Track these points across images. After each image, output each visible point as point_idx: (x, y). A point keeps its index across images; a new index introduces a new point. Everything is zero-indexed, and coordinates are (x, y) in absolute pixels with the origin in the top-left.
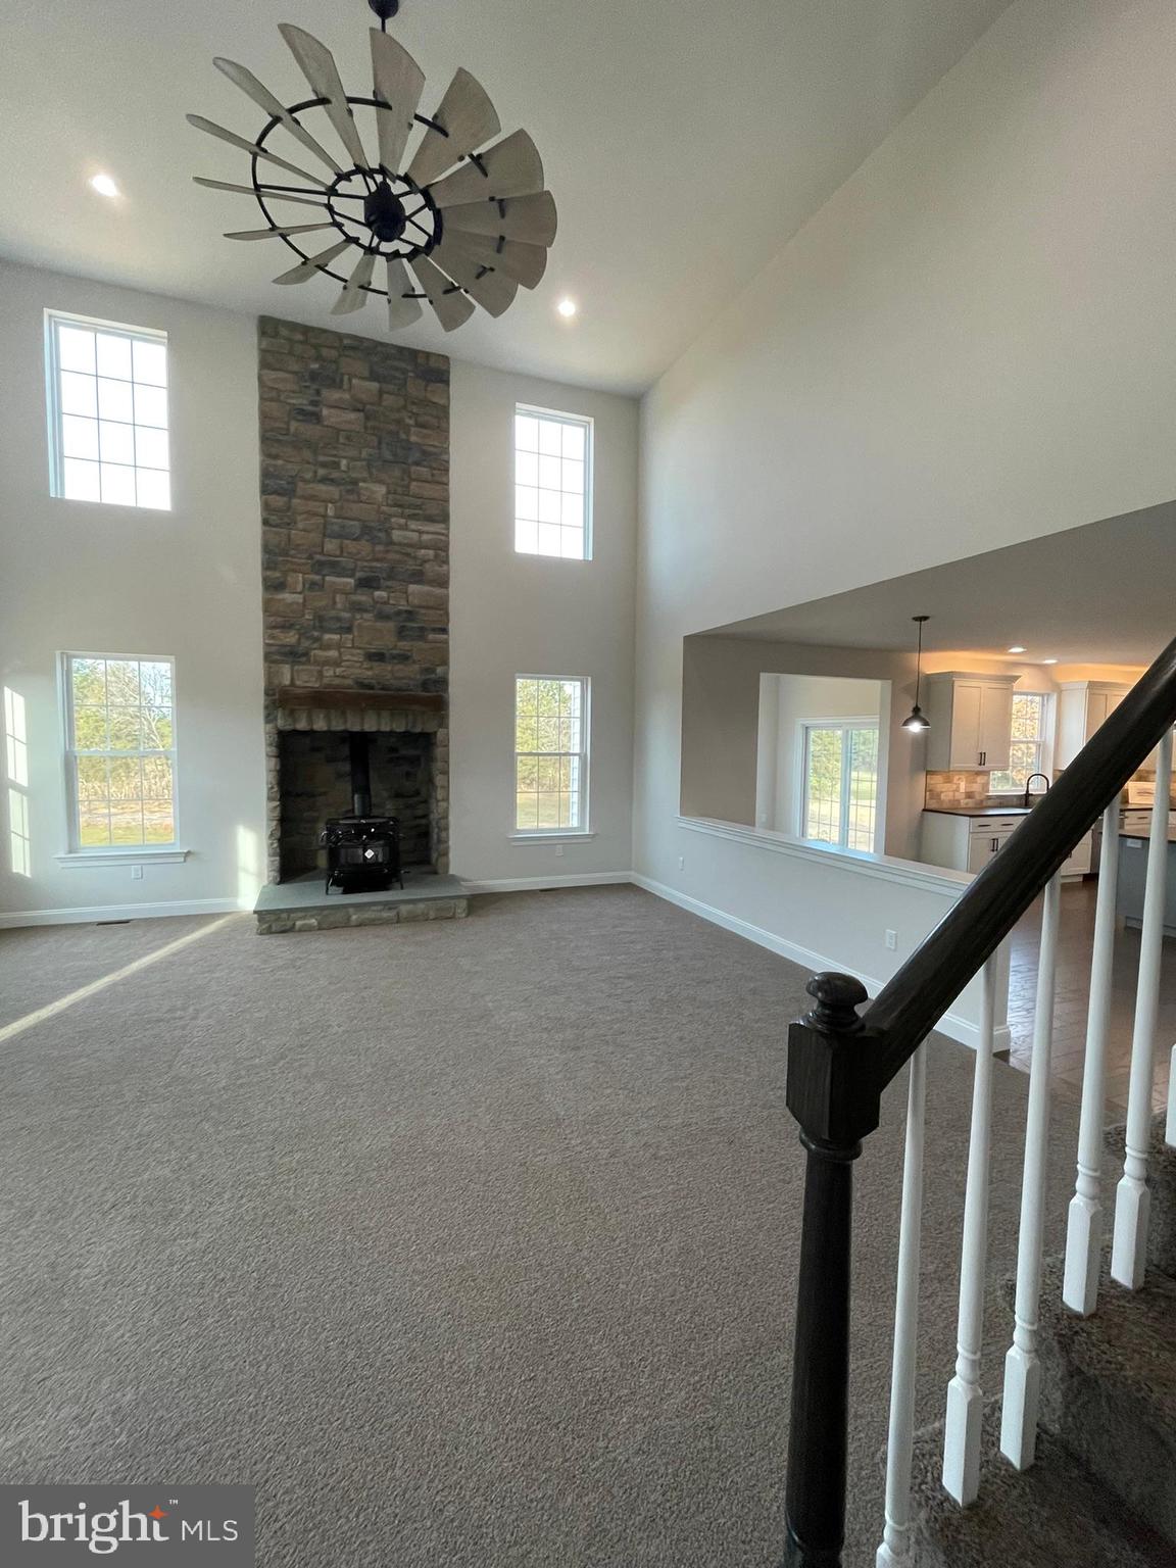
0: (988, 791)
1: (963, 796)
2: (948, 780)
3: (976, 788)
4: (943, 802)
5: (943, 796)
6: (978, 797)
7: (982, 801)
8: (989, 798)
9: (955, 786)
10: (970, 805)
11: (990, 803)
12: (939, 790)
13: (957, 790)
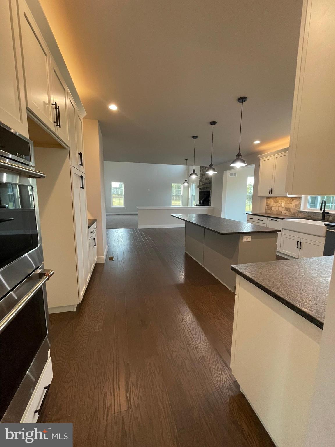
0: (300, 208)
1: (284, 209)
2: (276, 202)
3: (292, 206)
4: (273, 211)
5: (273, 209)
6: (292, 211)
7: (295, 213)
8: (300, 212)
9: (279, 205)
10: (288, 214)
11: (300, 215)
12: (271, 206)
13: (281, 206)
